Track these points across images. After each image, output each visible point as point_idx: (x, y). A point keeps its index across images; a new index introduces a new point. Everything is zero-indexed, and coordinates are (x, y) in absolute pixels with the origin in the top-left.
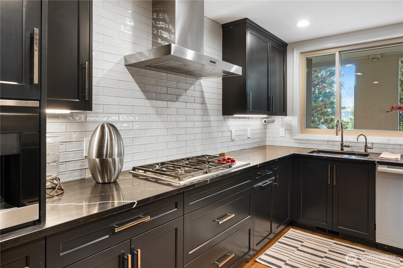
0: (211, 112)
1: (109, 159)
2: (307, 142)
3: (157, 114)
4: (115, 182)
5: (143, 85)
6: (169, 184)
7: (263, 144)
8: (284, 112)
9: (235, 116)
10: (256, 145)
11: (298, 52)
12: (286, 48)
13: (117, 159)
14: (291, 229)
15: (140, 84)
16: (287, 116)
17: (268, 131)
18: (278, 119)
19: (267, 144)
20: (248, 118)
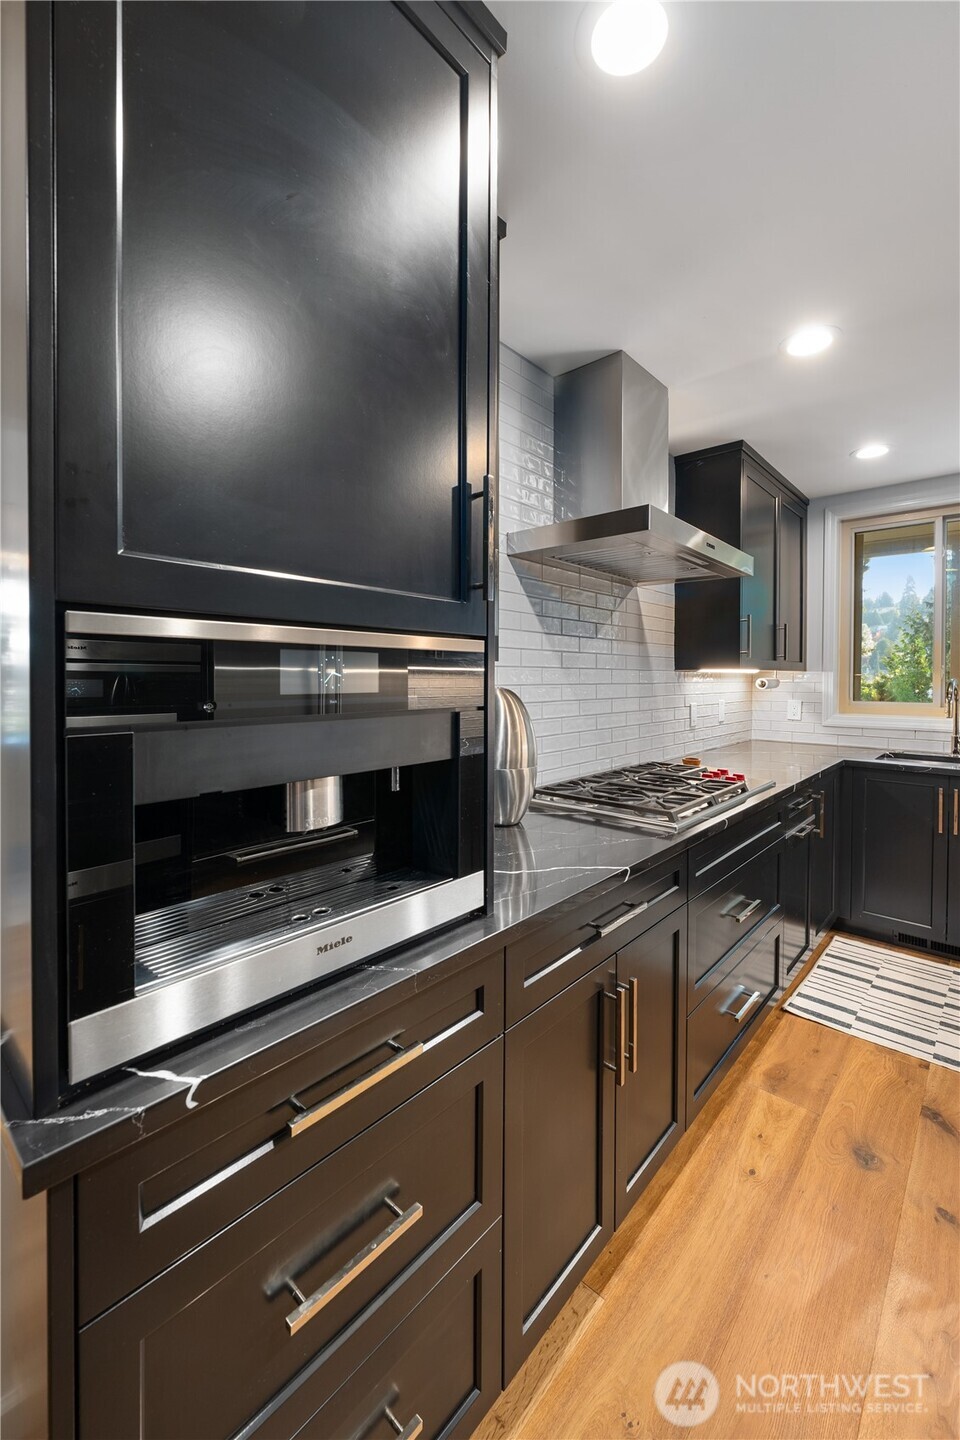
0: (654, 662)
1: (508, 771)
2: (859, 733)
3: (562, 668)
4: (517, 825)
5: (538, 600)
6: (637, 827)
7: (744, 737)
8: (801, 661)
9: (702, 671)
10: (734, 740)
11: (837, 519)
12: (806, 511)
13: (526, 771)
14: (836, 938)
15: (533, 600)
16: (805, 670)
17: (755, 706)
18: (785, 677)
19: (753, 738)
20: (719, 676)
